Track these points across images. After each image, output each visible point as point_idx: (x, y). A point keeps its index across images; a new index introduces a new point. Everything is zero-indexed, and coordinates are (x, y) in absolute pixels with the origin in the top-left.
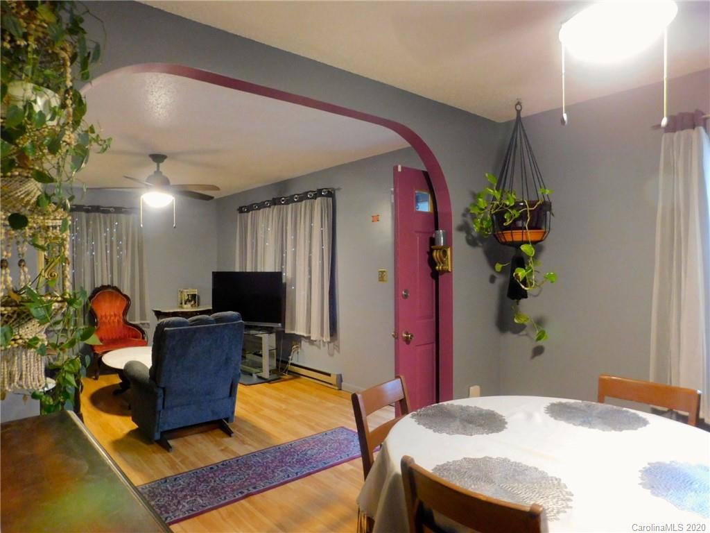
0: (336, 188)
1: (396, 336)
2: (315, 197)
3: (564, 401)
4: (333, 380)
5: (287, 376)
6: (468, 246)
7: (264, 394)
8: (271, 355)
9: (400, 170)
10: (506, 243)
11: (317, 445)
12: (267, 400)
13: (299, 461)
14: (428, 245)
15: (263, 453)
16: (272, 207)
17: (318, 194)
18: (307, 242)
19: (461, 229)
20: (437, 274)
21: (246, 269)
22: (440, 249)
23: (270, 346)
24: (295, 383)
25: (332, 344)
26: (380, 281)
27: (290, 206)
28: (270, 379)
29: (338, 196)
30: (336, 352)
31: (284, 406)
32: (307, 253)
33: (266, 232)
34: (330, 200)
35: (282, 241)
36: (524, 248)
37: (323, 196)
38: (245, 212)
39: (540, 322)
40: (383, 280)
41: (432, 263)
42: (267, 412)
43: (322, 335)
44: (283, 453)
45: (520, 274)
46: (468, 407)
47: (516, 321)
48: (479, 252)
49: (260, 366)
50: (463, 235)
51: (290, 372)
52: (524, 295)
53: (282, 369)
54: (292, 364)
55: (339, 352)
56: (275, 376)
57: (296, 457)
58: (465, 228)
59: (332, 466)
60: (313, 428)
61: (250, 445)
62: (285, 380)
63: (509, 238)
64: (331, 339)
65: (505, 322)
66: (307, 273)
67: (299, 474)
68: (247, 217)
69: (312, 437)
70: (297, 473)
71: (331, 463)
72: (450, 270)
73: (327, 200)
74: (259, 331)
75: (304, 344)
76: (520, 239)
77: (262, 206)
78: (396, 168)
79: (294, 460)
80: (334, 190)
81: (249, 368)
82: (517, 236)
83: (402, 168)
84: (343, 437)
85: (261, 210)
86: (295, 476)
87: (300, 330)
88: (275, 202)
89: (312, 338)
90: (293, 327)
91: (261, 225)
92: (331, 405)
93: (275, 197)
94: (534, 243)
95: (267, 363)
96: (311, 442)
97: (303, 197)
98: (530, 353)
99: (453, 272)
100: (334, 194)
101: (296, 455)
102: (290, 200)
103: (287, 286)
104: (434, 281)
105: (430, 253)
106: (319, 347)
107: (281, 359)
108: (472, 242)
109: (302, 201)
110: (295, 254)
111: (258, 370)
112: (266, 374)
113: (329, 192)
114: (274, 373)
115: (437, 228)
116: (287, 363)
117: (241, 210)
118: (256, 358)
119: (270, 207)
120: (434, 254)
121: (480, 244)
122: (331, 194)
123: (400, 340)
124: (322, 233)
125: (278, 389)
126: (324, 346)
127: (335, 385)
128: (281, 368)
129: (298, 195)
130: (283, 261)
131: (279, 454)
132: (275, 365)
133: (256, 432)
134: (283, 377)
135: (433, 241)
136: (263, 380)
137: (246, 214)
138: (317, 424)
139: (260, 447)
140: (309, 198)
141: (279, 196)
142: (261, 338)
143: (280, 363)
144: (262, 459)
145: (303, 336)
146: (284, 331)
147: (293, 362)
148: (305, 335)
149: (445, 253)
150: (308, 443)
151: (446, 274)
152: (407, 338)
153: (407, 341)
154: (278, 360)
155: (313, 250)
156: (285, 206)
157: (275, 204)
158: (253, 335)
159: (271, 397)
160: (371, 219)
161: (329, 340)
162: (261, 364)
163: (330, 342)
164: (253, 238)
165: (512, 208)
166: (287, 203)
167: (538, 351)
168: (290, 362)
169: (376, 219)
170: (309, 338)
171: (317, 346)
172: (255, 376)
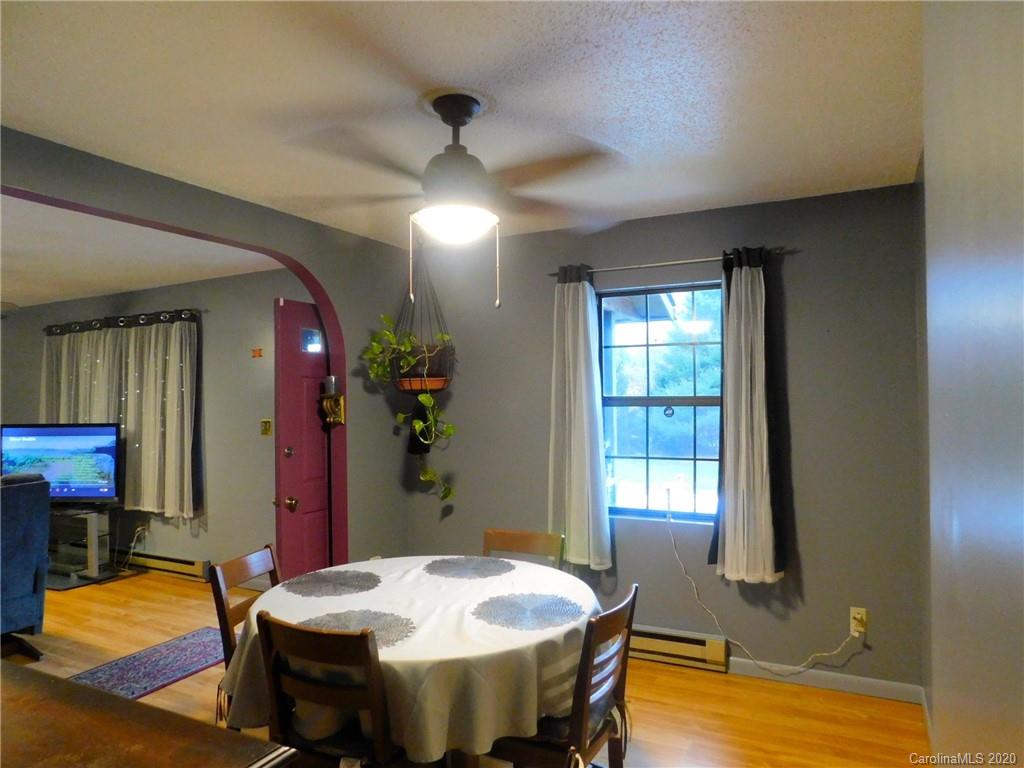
0: (203, 309)
1: (277, 504)
2: (172, 321)
3: (447, 557)
4: (197, 570)
5: (128, 572)
6: (365, 394)
7: (90, 599)
8: (101, 544)
9: (282, 303)
10: (405, 391)
11: (173, 652)
12: (95, 607)
13: (147, 675)
14: (318, 391)
15: (92, 673)
16: (105, 330)
17: (176, 316)
18: (160, 381)
19: (356, 373)
20: (328, 429)
21: (58, 420)
22: (331, 397)
23: (99, 531)
24: (142, 580)
25: (196, 521)
26: (263, 434)
27: (133, 330)
28: (100, 578)
29: (206, 321)
30: (202, 531)
31: (123, 612)
32: (159, 396)
33: (93, 367)
34: (194, 326)
35: (120, 378)
36: (422, 398)
37: (184, 319)
38: (57, 334)
39: (448, 479)
40: (266, 434)
41: (322, 414)
42: (95, 622)
43: (182, 509)
44: (122, 668)
45: (417, 427)
46: (346, 572)
47: (422, 478)
48: (379, 400)
49: (83, 562)
50: (359, 381)
51: (132, 566)
52: (426, 449)
53: (119, 563)
54: (135, 554)
55: (206, 531)
56: (107, 574)
57: (143, 670)
58: (362, 372)
59: (196, 672)
60: (167, 633)
61: (70, 666)
62: (124, 577)
63: (407, 386)
64: (194, 514)
65: (411, 480)
66: (159, 424)
67: (148, 689)
68: (61, 344)
69: (166, 645)
70: (145, 688)
71: (194, 670)
72: (343, 422)
73: (189, 325)
74: (82, 509)
75: (155, 524)
76: (419, 387)
77: (86, 326)
78: (277, 301)
79: (140, 674)
80: (200, 312)
81: (63, 565)
82: (416, 384)
83: (284, 301)
84: (208, 639)
85: (86, 333)
86: (142, 692)
87: (148, 505)
88: (109, 323)
89: (166, 515)
90: (137, 500)
91: (85, 356)
92: (194, 602)
93: (109, 316)
94: (432, 392)
95: (94, 555)
96: (163, 651)
97: (153, 319)
98: (438, 514)
99: (348, 425)
100: (200, 318)
101: (143, 668)
102: (132, 322)
103: (128, 444)
104: (326, 436)
105: (320, 402)
106: (178, 527)
107: (117, 548)
108: (371, 388)
109: (151, 324)
110: (140, 396)
111: (79, 567)
112: (93, 571)
113: (192, 314)
114: (105, 570)
115: (329, 375)
116: (127, 553)
117: (49, 331)
118: (75, 551)
119: (99, 329)
120: (325, 403)
121: (382, 391)
122: (195, 317)
123: (283, 507)
124: (182, 370)
125: (111, 591)
126: (185, 524)
127: (201, 577)
128: (117, 562)
129: (146, 315)
130: (121, 408)
131: (115, 671)
132: (108, 557)
133: (79, 649)
134: (123, 574)
135: (323, 388)
136: (87, 581)
137: (59, 337)
138: (174, 628)
139: (89, 667)
140: (162, 321)
141: (115, 315)
142: (85, 521)
143: (116, 554)
144: (92, 681)
145: (152, 513)
146: (123, 508)
147: (136, 550)
148: (156, 511)
149: (337, 402)
150: (160, 652)
151: (339, 427)
152: (291, 504)
153: (291, 508)
154: (112, 551)
155: (169, 393)
156: (125, 330)
157: (109, 327)
158: (71, 516)
159: (102, 602)
160: (251, 354)
161: (191, 515)
162: (86, 558)
163: (194, 518)
164: (70, 373)
165: (410, 354)
166: (129, 325)
167: (447, 511)
168: (132, 551)
169: (258, 354)
170: (161, 516)
171: (173, 524)
172: (74, 577)
